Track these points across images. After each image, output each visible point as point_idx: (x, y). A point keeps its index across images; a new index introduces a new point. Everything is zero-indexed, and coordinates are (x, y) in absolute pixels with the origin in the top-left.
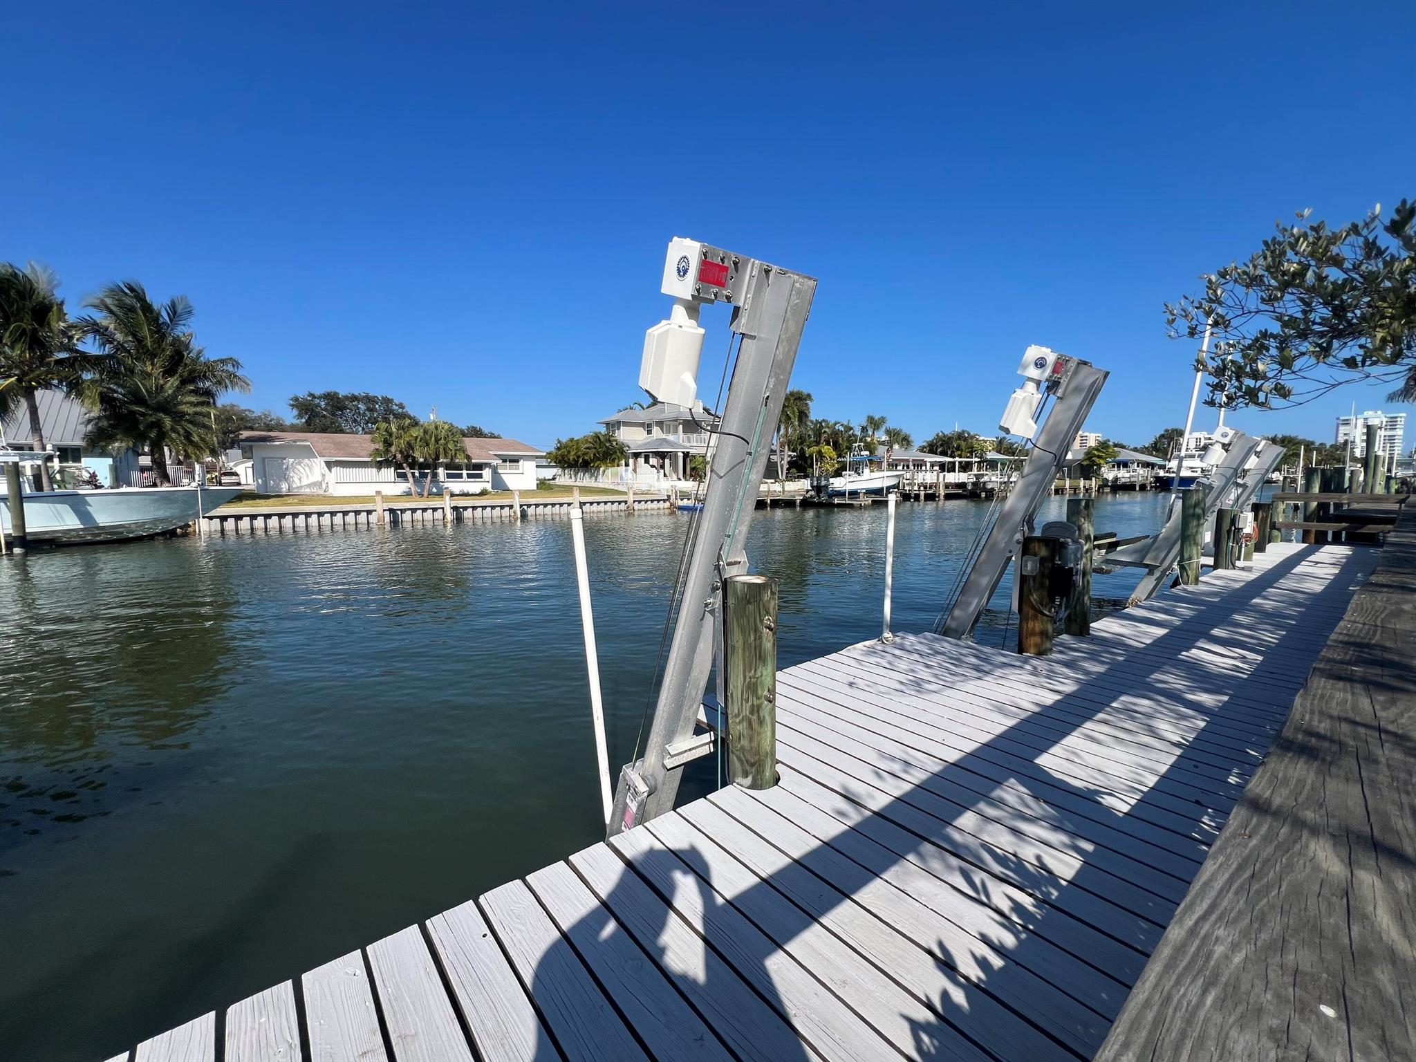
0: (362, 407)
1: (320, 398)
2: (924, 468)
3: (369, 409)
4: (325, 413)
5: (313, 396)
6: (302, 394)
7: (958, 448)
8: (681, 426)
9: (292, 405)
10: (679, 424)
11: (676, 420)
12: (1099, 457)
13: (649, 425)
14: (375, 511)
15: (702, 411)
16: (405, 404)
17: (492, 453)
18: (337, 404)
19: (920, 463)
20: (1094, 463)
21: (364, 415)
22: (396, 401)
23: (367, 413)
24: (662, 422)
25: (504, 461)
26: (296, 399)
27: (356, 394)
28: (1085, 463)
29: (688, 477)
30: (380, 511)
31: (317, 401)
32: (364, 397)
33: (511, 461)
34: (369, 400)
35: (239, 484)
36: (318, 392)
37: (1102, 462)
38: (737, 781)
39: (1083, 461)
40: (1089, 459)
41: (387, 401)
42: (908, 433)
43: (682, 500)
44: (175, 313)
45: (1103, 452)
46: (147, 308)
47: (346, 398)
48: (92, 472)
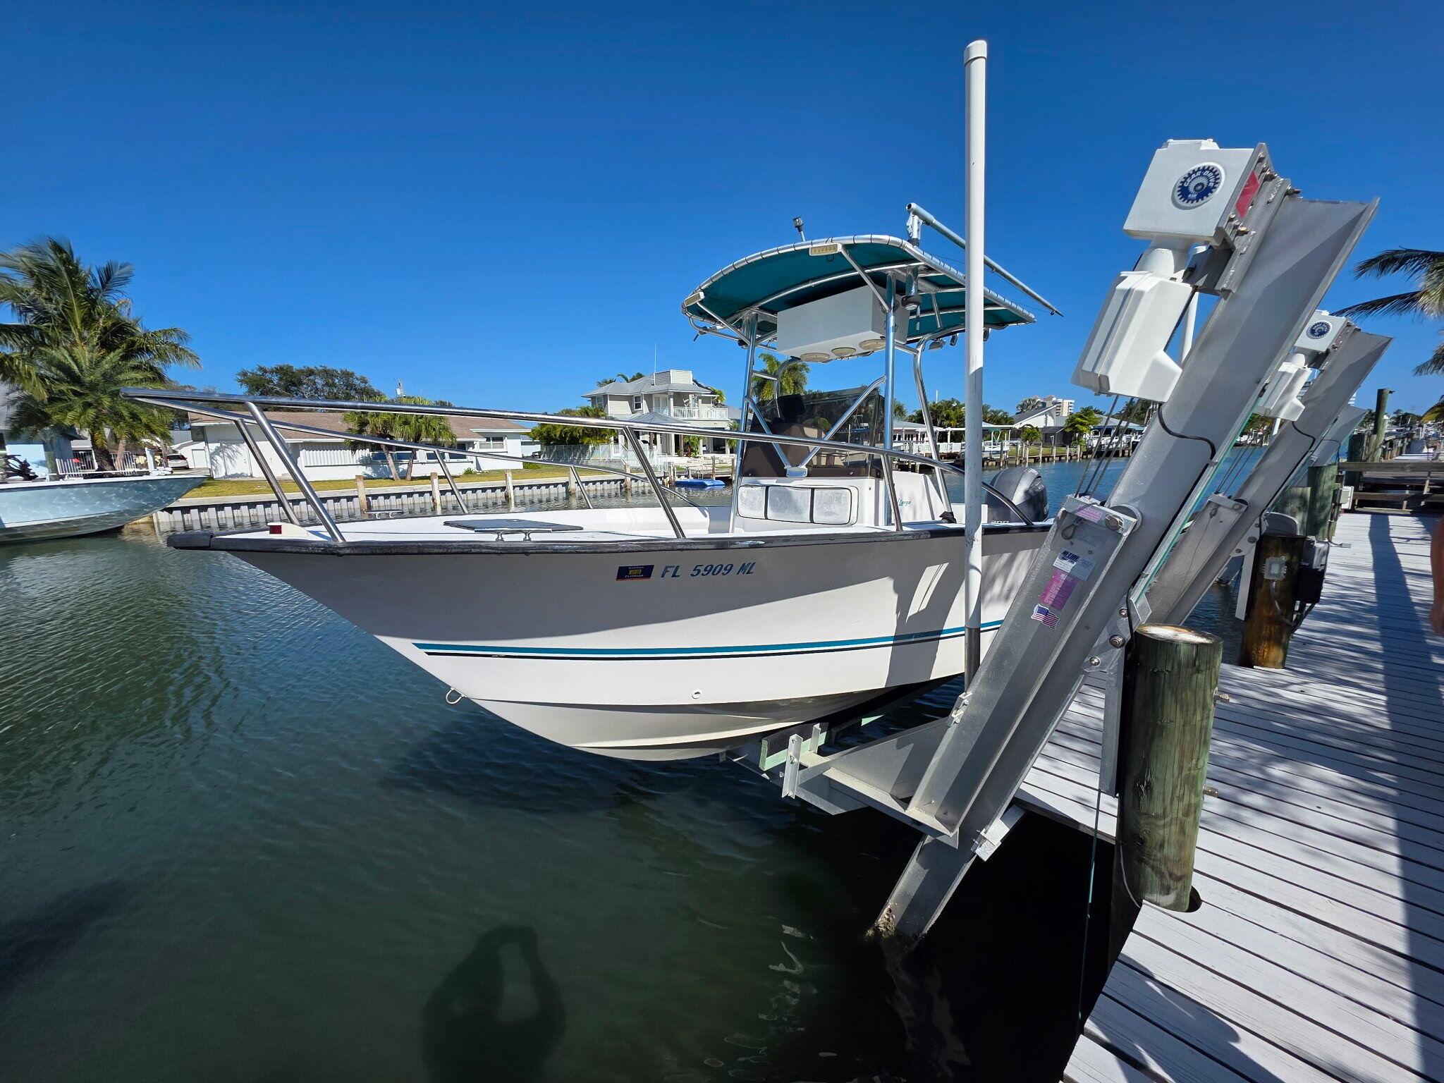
0: (320, 382)
1: (272, 372)
2: (915, 439)
3: (327, 384)
4: (278, 389)
5: (265, 371)
6: (251, 367)
7: (948, 417)
8: (672, 399)
9: (241, 381)
10: (670, 397)
11: (666, 393)
12: (1082, 424)
13: (638, 399)
14: (357, 497)
15: (692, 382)
16: (367, 377)
17: (475, 430)
18: (291, 380)
19: (910, 433)
20: (1076, 430)
21: (323, 391)
22: (357, 375)
23: (326, 389)
24: (651, 395)
25: (488, 439)
26: (245, 374)
27: (312, 367)
28: (1068, 430)
29: (682, 453)
30: (362, 497)
31: (268, 376)
32: (321, 371)
33: (494, 439)
34: (328, 374)
35: (186, 468)
36: (269, 365)
37: (1084, 429)
38: (1146, 896)
39: (1067, 428)
40: (1073, 426)
41: (347, 375)
42: (901, 403)
43: (679, 477)
44: (109, 278)
45: (1085, 419)
46: (73, 272)
47: (302, 372)
48: (22, 461)
